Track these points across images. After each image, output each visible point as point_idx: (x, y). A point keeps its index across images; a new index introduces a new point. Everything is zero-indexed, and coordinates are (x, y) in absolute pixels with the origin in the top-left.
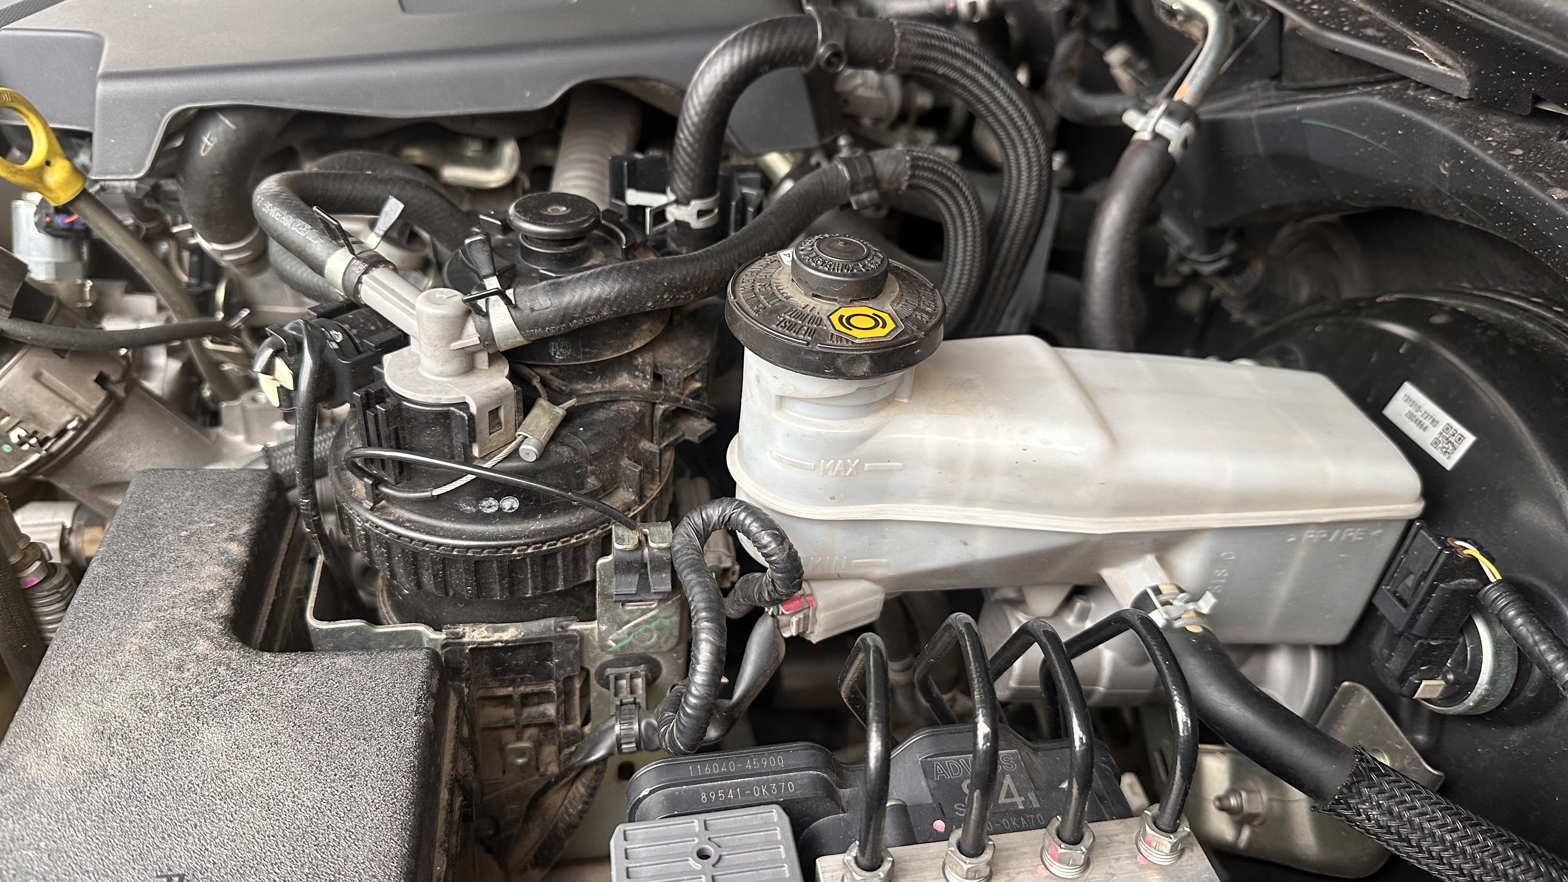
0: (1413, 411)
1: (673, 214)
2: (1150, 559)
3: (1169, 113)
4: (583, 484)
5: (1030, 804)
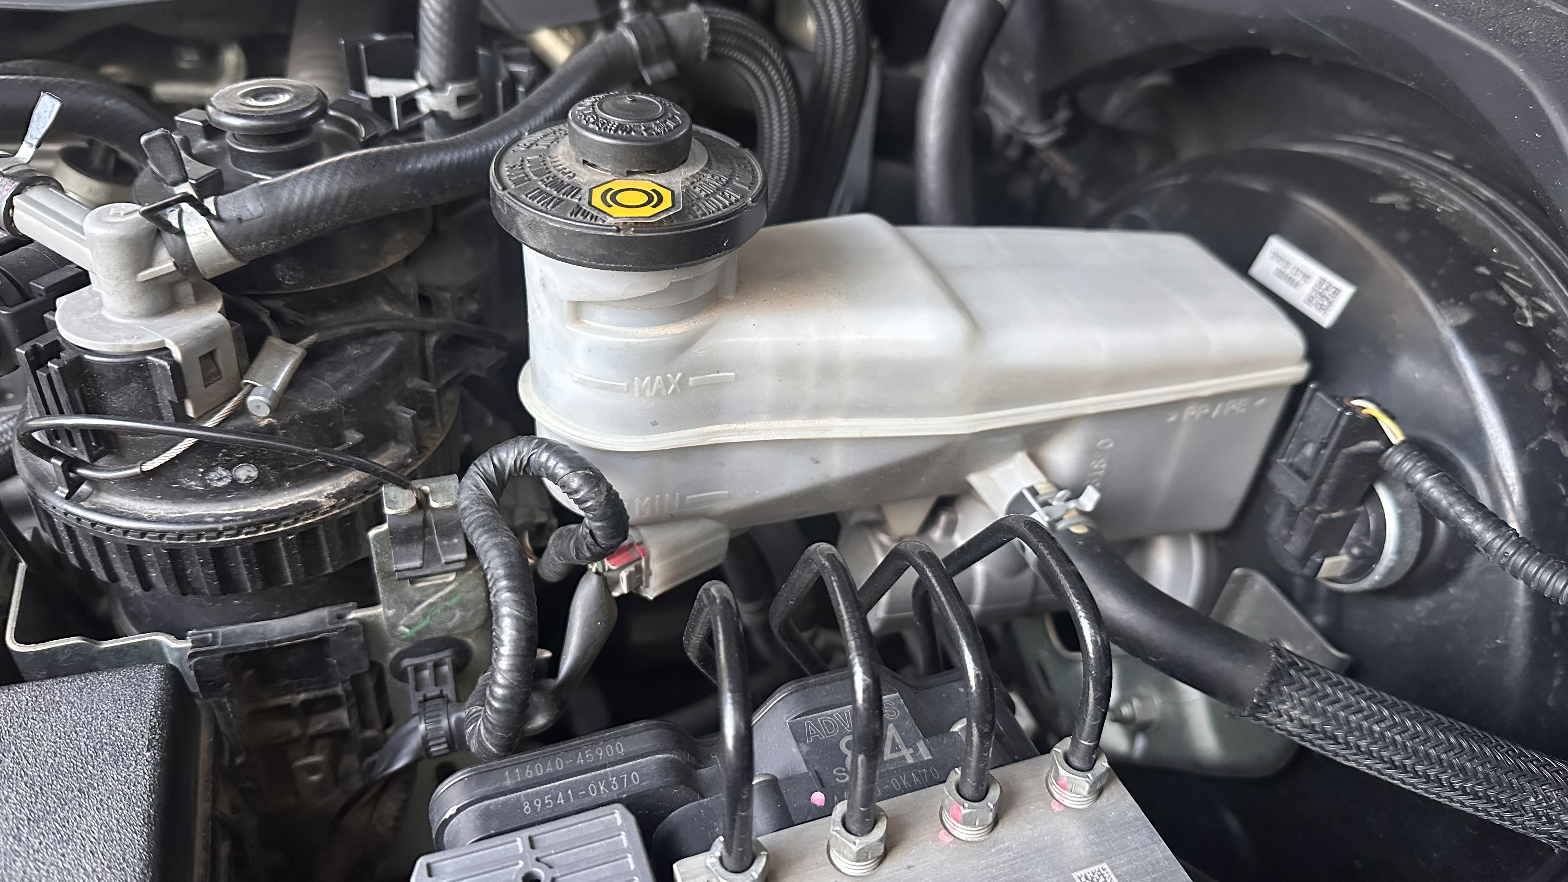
0: (1280, 267)
1: (428, 105)
2: (1021, 457)
4: (338, 440)
5: (920, 756)
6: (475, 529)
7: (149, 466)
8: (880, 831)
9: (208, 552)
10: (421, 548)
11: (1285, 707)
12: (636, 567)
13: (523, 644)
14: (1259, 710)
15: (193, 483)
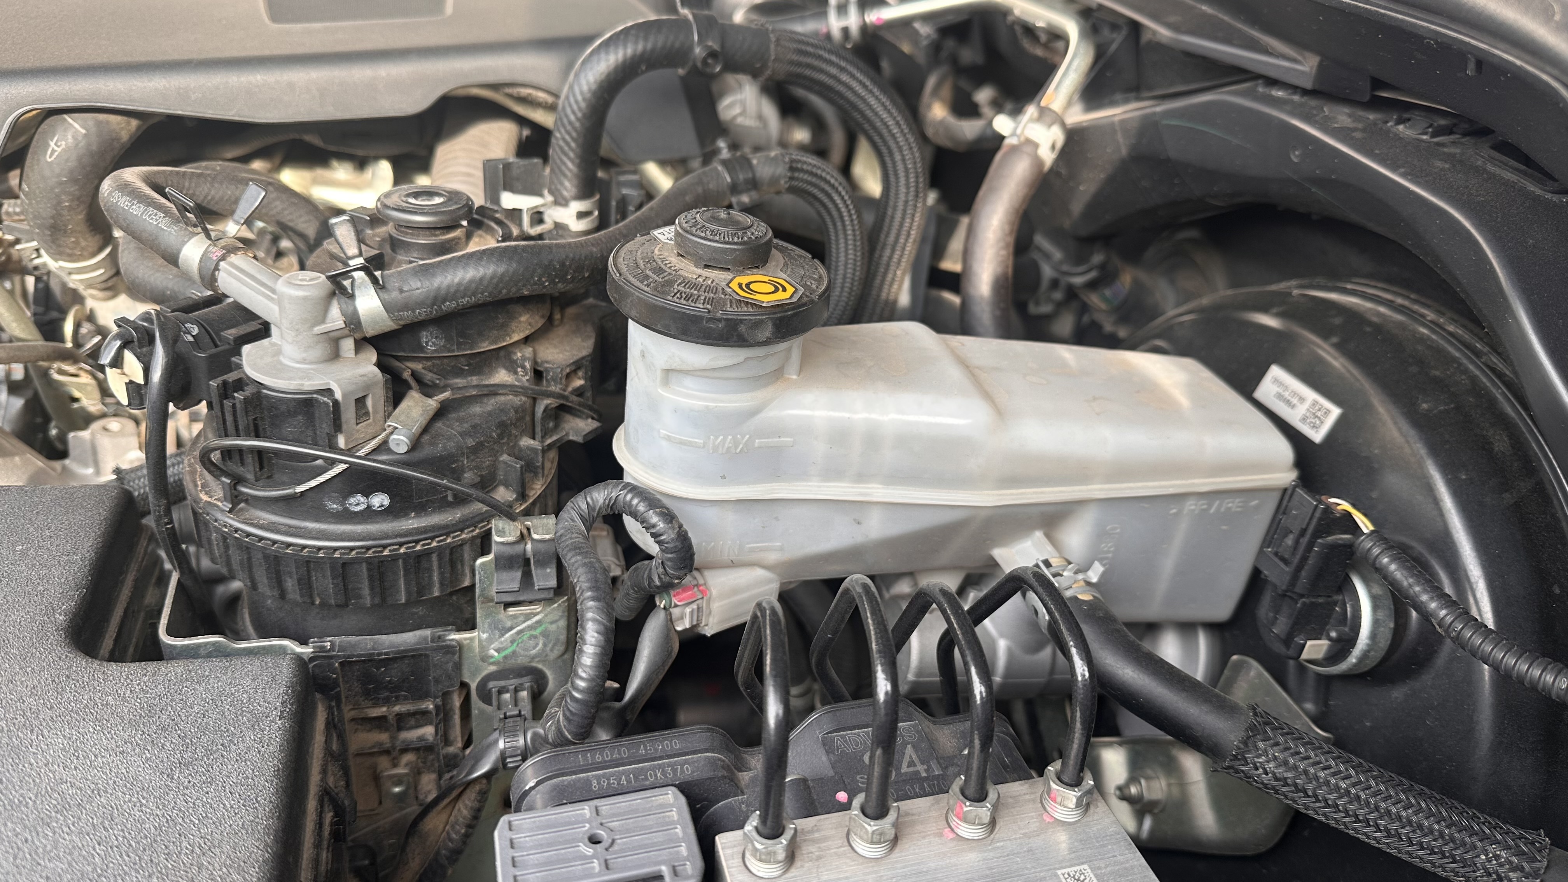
7: (301, 488)
9: (339, 566)
10: (518, 574)
11: (1261, 760)
12: (698, 605)
14: (1237, 763)
15: (335, 506)
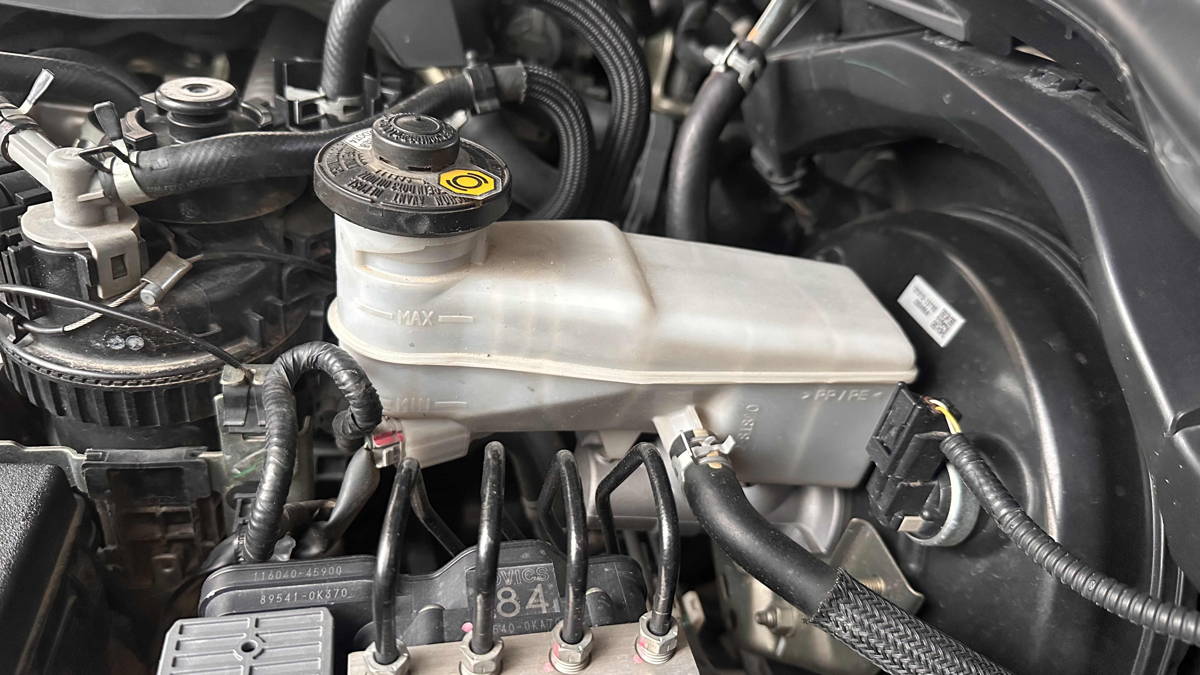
0: (919, 299)
1: (323, 109)
2: (690, 409)
3: (740, 50)
4: (205, 329)
5: (553, 609)
6: (269, 400)
7: (67, 328)
8: (495, 652)
9: (102, 394)
10: (245, 412)
11: (841, 620)
12: (395, 449)
13: (278, 484)
14: (822, 619)
15: (98, 344)
